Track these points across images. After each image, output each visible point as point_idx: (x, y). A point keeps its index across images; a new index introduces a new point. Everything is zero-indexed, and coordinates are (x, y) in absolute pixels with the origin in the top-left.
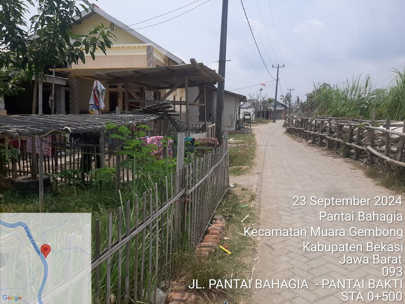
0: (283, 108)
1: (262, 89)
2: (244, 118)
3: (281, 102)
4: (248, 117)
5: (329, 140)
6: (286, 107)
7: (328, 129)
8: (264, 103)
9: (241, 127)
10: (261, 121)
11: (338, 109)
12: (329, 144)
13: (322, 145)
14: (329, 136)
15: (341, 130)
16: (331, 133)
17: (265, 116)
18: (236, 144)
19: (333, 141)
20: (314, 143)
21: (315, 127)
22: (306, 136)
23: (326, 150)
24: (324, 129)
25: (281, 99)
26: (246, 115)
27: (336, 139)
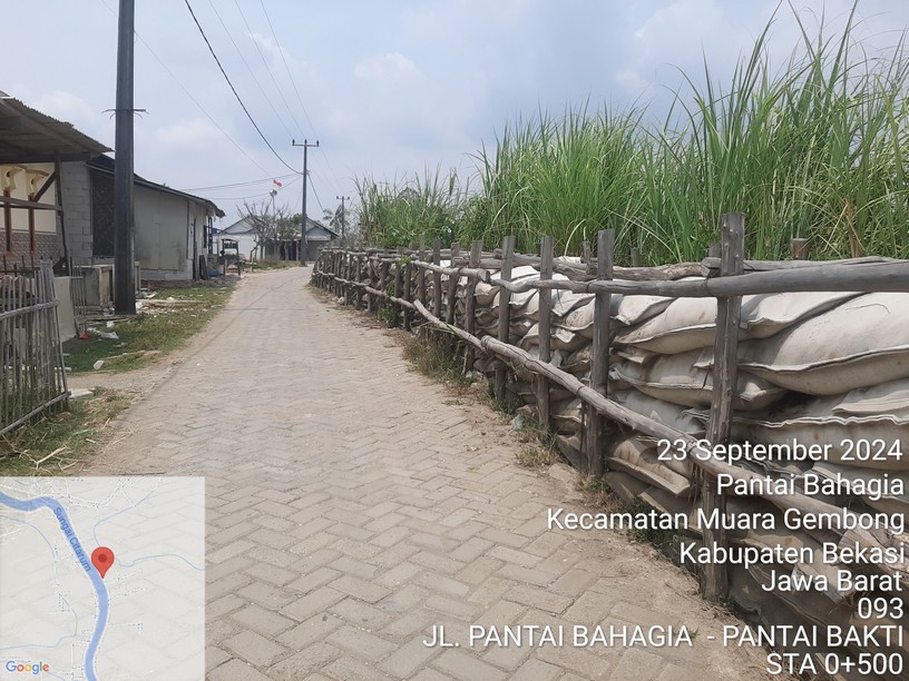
0: (326, 238)
1: (275, 192)
2: (223, 252)
3: (326, 224)
4: (233, 251)
5: (372, 295)
6: (333, 236)
7: (369, 273)
8: (282, 223)
9: (213, 273)
10: (275, 264)
11: (394, 234)
12: (372, 304)
13: (361, 306)
14: (370, 286)
15: (387, 274)
16: (375, 279)
17: (286, 251)
18: (177, 307)
19: (377, 295)
20: (349, 302)
21: (352, 269)
22: (339, 289)
23: (366, 315)
24: (365, 273)
25: (327, 218)
26: (226, 246)
27: (380, 292)
